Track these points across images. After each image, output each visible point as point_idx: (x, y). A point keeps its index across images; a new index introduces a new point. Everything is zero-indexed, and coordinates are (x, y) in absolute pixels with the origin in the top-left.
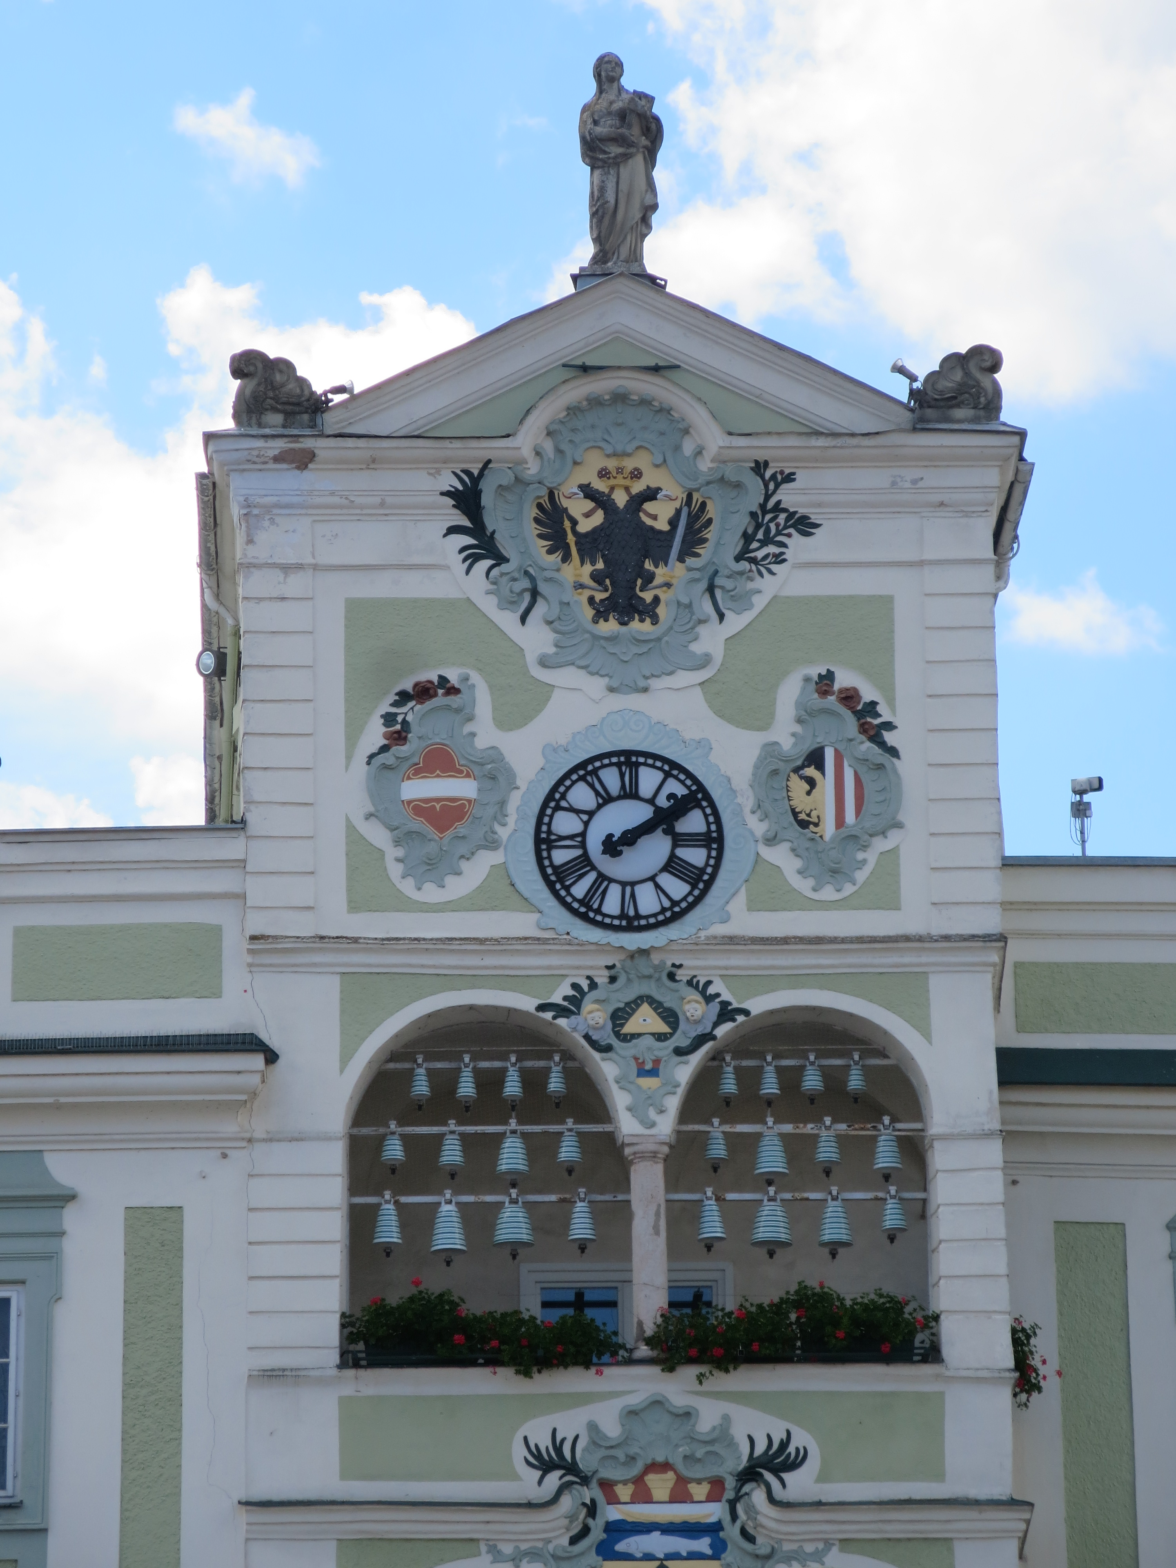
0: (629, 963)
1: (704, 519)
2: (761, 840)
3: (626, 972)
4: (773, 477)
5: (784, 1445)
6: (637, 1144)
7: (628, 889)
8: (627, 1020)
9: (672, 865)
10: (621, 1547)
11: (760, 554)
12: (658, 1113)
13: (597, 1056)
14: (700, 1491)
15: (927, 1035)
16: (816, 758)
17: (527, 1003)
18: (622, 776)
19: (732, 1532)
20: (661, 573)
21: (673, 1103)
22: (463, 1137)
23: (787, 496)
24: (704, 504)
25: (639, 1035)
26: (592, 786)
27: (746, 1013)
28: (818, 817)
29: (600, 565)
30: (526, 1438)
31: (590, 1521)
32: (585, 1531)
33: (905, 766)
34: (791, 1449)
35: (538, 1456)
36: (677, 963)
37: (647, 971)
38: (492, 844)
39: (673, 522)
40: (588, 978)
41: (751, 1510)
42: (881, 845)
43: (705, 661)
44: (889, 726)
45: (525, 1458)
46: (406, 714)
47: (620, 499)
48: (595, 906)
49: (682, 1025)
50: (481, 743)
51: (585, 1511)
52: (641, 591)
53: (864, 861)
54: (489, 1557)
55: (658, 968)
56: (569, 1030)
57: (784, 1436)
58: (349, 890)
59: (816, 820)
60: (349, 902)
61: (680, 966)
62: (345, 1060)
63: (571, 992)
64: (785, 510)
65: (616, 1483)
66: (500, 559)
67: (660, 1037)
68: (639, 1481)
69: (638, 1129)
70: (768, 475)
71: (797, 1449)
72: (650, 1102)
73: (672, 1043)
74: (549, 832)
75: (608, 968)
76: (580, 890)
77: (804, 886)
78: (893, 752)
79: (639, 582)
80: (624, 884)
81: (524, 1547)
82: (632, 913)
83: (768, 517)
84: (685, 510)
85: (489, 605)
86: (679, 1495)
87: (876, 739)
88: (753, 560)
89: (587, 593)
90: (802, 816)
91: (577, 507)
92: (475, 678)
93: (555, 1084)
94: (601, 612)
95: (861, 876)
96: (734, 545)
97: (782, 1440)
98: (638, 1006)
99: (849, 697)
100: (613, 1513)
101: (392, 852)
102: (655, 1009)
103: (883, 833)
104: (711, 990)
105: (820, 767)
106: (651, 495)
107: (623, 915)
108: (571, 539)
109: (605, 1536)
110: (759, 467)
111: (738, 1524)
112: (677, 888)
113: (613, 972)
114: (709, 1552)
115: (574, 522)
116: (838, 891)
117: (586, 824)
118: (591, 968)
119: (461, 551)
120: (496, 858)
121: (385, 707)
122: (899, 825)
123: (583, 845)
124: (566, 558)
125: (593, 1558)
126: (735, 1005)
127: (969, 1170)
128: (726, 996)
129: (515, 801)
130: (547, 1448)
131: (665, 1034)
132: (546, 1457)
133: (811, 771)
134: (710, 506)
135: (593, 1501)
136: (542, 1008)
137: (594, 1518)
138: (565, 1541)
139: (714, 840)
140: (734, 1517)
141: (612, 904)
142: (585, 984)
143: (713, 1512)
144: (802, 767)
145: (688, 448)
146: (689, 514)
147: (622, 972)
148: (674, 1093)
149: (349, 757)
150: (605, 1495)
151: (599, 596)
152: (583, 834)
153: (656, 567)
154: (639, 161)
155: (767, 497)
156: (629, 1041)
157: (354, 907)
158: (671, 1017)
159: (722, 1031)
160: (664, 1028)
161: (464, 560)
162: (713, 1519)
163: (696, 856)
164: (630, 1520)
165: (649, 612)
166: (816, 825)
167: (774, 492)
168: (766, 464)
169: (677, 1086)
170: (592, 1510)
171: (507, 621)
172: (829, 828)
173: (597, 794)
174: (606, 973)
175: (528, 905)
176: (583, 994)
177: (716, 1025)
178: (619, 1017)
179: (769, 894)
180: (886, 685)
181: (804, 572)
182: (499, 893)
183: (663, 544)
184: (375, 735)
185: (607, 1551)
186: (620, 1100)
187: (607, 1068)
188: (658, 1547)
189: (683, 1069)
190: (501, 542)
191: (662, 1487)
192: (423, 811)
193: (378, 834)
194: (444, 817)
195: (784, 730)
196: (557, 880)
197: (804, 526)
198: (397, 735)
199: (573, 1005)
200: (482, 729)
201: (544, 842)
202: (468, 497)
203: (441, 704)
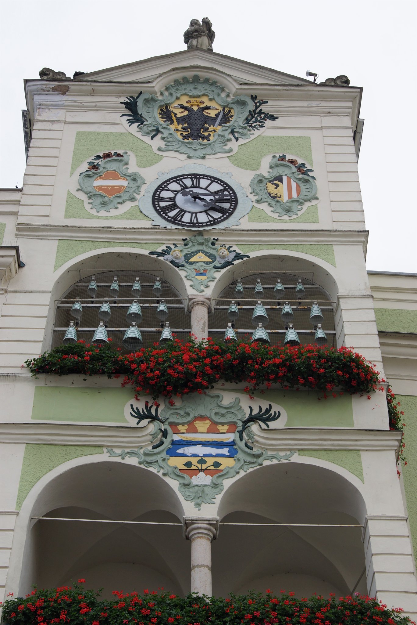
0: (193, 238)
1: (230, 115)
2: (254, 202)
3: (192, 242)
4: (259, 102)
5: (268, 411)
6: (195, 298)
7: (194, 215)
8: (192, 257)
9: (214, 208)
10: (180, 451)
11: (253, 125)
12: (205, 287)
13: (177, 269)
14: (223, 428)
15: (334, 265)
16: (280, 178)
17: (145, 252)
18: (193, 181)
20: (211, 128)
21: (213, 285)
23: (265, 108)
24: (230, 111)
25: (197, 262)
26: (179, 184)
27: (248, 257)
28: (280, 195)
29: (186, 125)
30: (132, 405)
31: (164, 439)
32: (162, 443)
34: (272, 412)
35: (138, 412)
36: (216, 238)
37: (201, 241)
38: (133, 200)
39: (217, 115)
40: (174, 244)
41: (251, 437)
42: (309, 203)
43: (230, 151)
44: (310, 170)
45: (131, 413)
46: (99, 162)
47: (195, 108)
48: (179, 219)
49: (218, 259)
50: (131, 171)
51: (161, 434)
52: (203, 132)
53: (302, 208)
54: (108, 454)
55: (207, 241)
56: (164, 260)
57: (268, 407)
58: (66, 212)
59: (279, 196)
60: (65, 215)
61: (217, 240)
62: (56, 268)
63: (166, 249)
64: (263, 113)
65: (179, 424)
66: (144, 123)
67: (207, 263)
68: (190, 423)
69: (195, 292)
70: (256, 101)
71: (275, 413)
72: (202, 283)
73: (212, 265)
74: (159, 196)
75: (184, 240)
76: (172, 214)
77: (274, 215)
78: (313, 178)
79: (202, 130)
80: (192, 213)
81: (127, 450)
82: (195, 221)
83: (256, 116)
84: (222, 112)
85: (138, 135)
86: (212, 430)
87: (305, 173)
88: (251, 126)
89: (180, 133)
90: (273, 195)
91: (177, 110)
92: (130, 153)
93: (157, 285)
94: (186, 137)
95: (301, 213)
97: (267, 408)
98: (197, 253)
99: (292, 162)
100: (176, 437)
101: (87, 201)
102: (205, 254)
103: (309, 200)
104: (231, 249)
105: (281, 181)
106: (208, 108)
107: (191, 222)
108: (174, 118)
109: (172, 446)
110: (253, 98)
111: (244, 441)
112: (216, 215)
113: (186, 242)
114: (228, 454)
115: (176, 114)
116: (290, 217)
117: (176, 195)
118: (176, 240)
119: (127, 121)
120: (134, 204)
121: (90, 160)
122: (317, 199)
123: (174, 201)
124: (172, 123)
125: (164, 455)
126: (243, 254)
127: (357, 309)
128: (238, 251)
129: (144, 187)
130: (143, 409)
131: (210, 262)
132: (142, 413)
133: (277, 182)
134: (232, 111)
135: (166, 430)
136: (151, 253)
137: (166, 438)
138: (150, 448)
139: (234, 201)
140: (241, 439)
141: (186, 219)
142: (172, 247)
143: (230, 437)
144: (273, 181)
146: (224, 113)
147: (190, 242)
148: (213, 281)
149: (72, 174)
150: (172, 430)
151: (184, 134)
152: (174, 198)
153: (210, 126)
155: (256, 108)
156: (193, 264)
157: (67, 216)
158: (212, 257)
159: (236, 262)
160: (210, 260)
161: (129, 123)
162: (231, 440)
163: (225, 205)
164: (185, 440)
165: (206, 138)
166: (280, 198)
167: (259, 106)
168: (256, 97)
169: (215, 278)
170: (165, 434)
171: (145, 138)
172: (285, 198)
173: (181, 186)
174: (183, 243)
175: (148, 218)
176: (171, 249)
177: (234, 260)
178: (188, 256)
179: (262, 218)
180: (309, 159)
181: (272, 130)
182: (135, 214)
183: (212, 120)
184: (85, 167)
185: (172, 452)
186: (187, 283)
187: (182, 274)
188: (200, 450)
189: (218, 275)
190: (144, 119)
191: (203, 426)
192: (103, 189)
193: (81, 196)
194: (112, 191)
195: (264, 170)
196: (161, 211)
197: (272, 117)
198: (94, 167)
199: (166, 252)
200: (131, 167)
201: (156, 199)
202: (130, 105)
203: (114, 159)
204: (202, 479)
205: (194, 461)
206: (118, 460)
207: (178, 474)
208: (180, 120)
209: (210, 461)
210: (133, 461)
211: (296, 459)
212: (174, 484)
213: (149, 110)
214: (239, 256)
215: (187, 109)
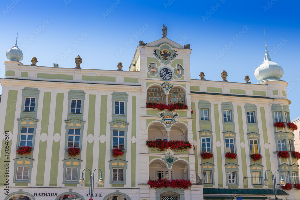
1: (171, 54)
2: (175, 75)
9: (169, 76)
13: (164, 88)
14: (171, 117)
15: (185, 88)
16: (178, 70)
17: (159, 85)
18: (165, 70)
19: (173, 120)
20: (168, 57)
21: (169, 92)
22: (154, 94)
23: (176, 53)
25: (167, 87)
26: (163, 70)
27: (174, 86)
33: (184, 71)
34: (177, 115)
36: (169, 82)
37: (167, 83)
38: (157, 74)
41: (174, 118)
42: (182, 75)
43: (171, 63)
44: (183, 68)
45: (159, 114)
47: (165, 52)
50: (156, 67)
62: (146, 88)
65: (165, 116)
66: (157, 55)
69: (166, 93)
72: (167, 91)
74: (161, 73)
75: (165, 83)
76: (163, 77)
77: (178, 78)
79: (166, 57)
84: (169, 53)
85: (156, 58)
86: (169, 117)
89: (163, 58)
90: (177, 73)
91: (162, 52)
92: (156, 63)
93: (161, 91)
95: (181, 77)
96: (173, 56)
98: (167, 85)
99: (180, 66)
100: (165, 118)
101: (150, 74)
106: (167, 52)
110: (174, 51)
112: (169, 78)
114: (171, 121)
118: (163, 82)
120: (157, 75)
121: (150, 64)
122: (184, 74)
128: (172, 85)
129: (158, 71)
130: (161, 114)
138: (162, 120)
139: (172, 75)
141: (165, 78)
143: (172, 118)
145: (170, 49)
149: (147, 68)
152: (163, 74)
154: (166, 31)
157: (147, 77)
158: (169, 86)
159: (172, 87)
163: (170, 75)
165: (167, 59)
170: (164, 118)
171: (158, 59)
172: (179, 74)
175: (159, 78)
178: (165, 86)
179: (175, 78)
180: (183, 65)
181: (177, 58)
182: (157, 77)
183: (168, 55)
184: (149, 66)
185: (165, 121)
186: (165, 91)
187: (165, 89)
188: (168, 120)
189: (170, 89)
190: (157, 54)
191: (168, 117)
192: (152, 71)
193: (149, 73)
194: (153, 72)
195: (176, 68)
196: (161, 76)
197: (177, 55)
198: (150, 66)
199: (162, 85)
200: (156, 66)
201: (160, 74)
202: (155, 51)
203: (153, 64)
204: (168, 125)
205: (167, 122)
206: (158, 121)
207: (165, 124)
208: (163, 55)
209: (169, 122)
210: (160, 122)
211: (180, 122)
212: (165, 125)
213: (158, 53)
214: (172, 86)
215: (164, 52)
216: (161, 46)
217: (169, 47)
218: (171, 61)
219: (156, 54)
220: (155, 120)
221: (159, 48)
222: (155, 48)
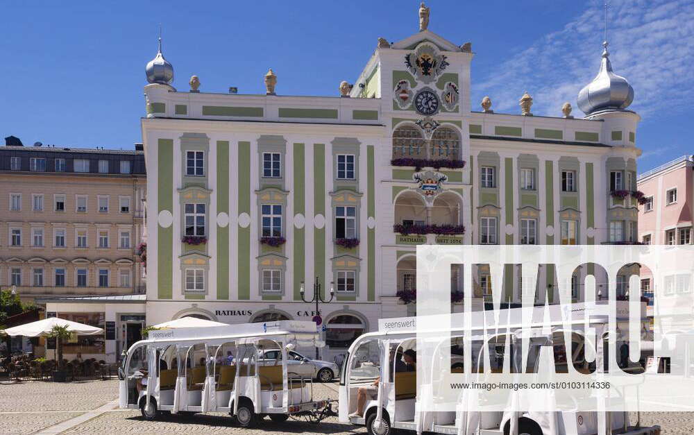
1: (436, 63)
2: (442, 103)
4: (445, 57)
10: (425, 188)
12: (430, 137)
14: (434, 182)
15: (461, 128)
16: (449, 94)
17: (414, 123)
19: (438, 187)
20: (431, 69)
22: (405, 140)
23: (446, 60)
24: (436, 61)
27: (440, 125)
28: (449, 101)
29: (423, 68)
30: (414, 175)
32: (421, 187)
33: (460, 95)
37: (429, 119)
38: (410, 102)
39: (432, 63)
41: (440, 185)
42: (456, 105)
43: (436, 80)
44: (458, 90)
45: (414, 177)
46: (400, 85)
47: (426, 59)
49: (433, 126)
53: (455, 107)
56: (419, 126)
57: (444, 176)
61: (433, 119)
62: (392, 129)
64: (446, 62)
65: (424, 181)
66: (411, 66)
68: (427, 181)
69: (427, 139)
71: (445, 178)
72: (429, 135)
73: (431, 128)
75: (424, 119)
77: (448, 109)
78: (458, 93)
79: (428, 70)
81: (414, 188)
83: (444, 63)
84: (434, 61)
85: (410, 72)
86: (432, 183)
87: (456, 92)
88: (442, 68)
89: (422, 71)
90: (447, 101)
91: (421, 60)
92: (408, 81)
93: (416, 134)
94: (424, 73)
96: (440, 66)
98: (427, 124)
99: (453, 86)
100: (424, 184)
101: (398, 103)
102: (429, 124)
103: (457, 103)
104: (436, 122)
106: (430, 59)
108: (420, 64)
109: (423, 187)
110: (443, 56)
114: (435, 189)
115: (420, 62)
116: (451, 110)
122: (459, 102)
124: (419, 67)
129: (413, 97)
132: (416, 177)
136: (416, 123)
138: (419, 187)
140: (438, 185)
142: (421, 121)
143: (435, 185)
144: (447, 95)
145: (434, 52)
147: (426, 119)
148: (432, 134)
149: (394, 91)
155: (444, 60)
156: (426, 128)
157: (394, 109)
158: (431, 125)
161: (407, 66)
164: (426, 185)
165: (429, 74)
170: (422, 184)
171: (412, 74)
175: (414, 110)
178: (425, 125)
179: (444, 110)
180: (457, 85)
181: (448, 70)
182: (411, 108)
183: (431, 65)
184: (396, 88)
185: (423, 189)
186: (425, 135)
187: (424, 131)
188: (430, 188)
189: (433, 131)
190: (412, 64)
191: (430, 181)
192: (402, 98)
193: (397, 100)
194: (405, 99)
195: (445, 90)
196: (418, 107)
197: (448, 64)
198: (399, 88)
199: (420, 123)
200: (409, 88)
201: (417, 102)
202: (408, 58)
203: (404, 84)
204: (430, 196)
205: (428, 191)
206: (411, 190)
207: (423, 194)
208: (422, 65)
209: (431, 191)
210: (415, 191)
211: (450, 191)
212: (424, 197)
213: (413, 61)
214: (438, 125)
215: (424, 59)
216: (418, 47)
217: (434, 50)
218: (437, 78)
219: (409, 65)
220: (407, 188)
221: (415, 52)
222: (408, 52)
